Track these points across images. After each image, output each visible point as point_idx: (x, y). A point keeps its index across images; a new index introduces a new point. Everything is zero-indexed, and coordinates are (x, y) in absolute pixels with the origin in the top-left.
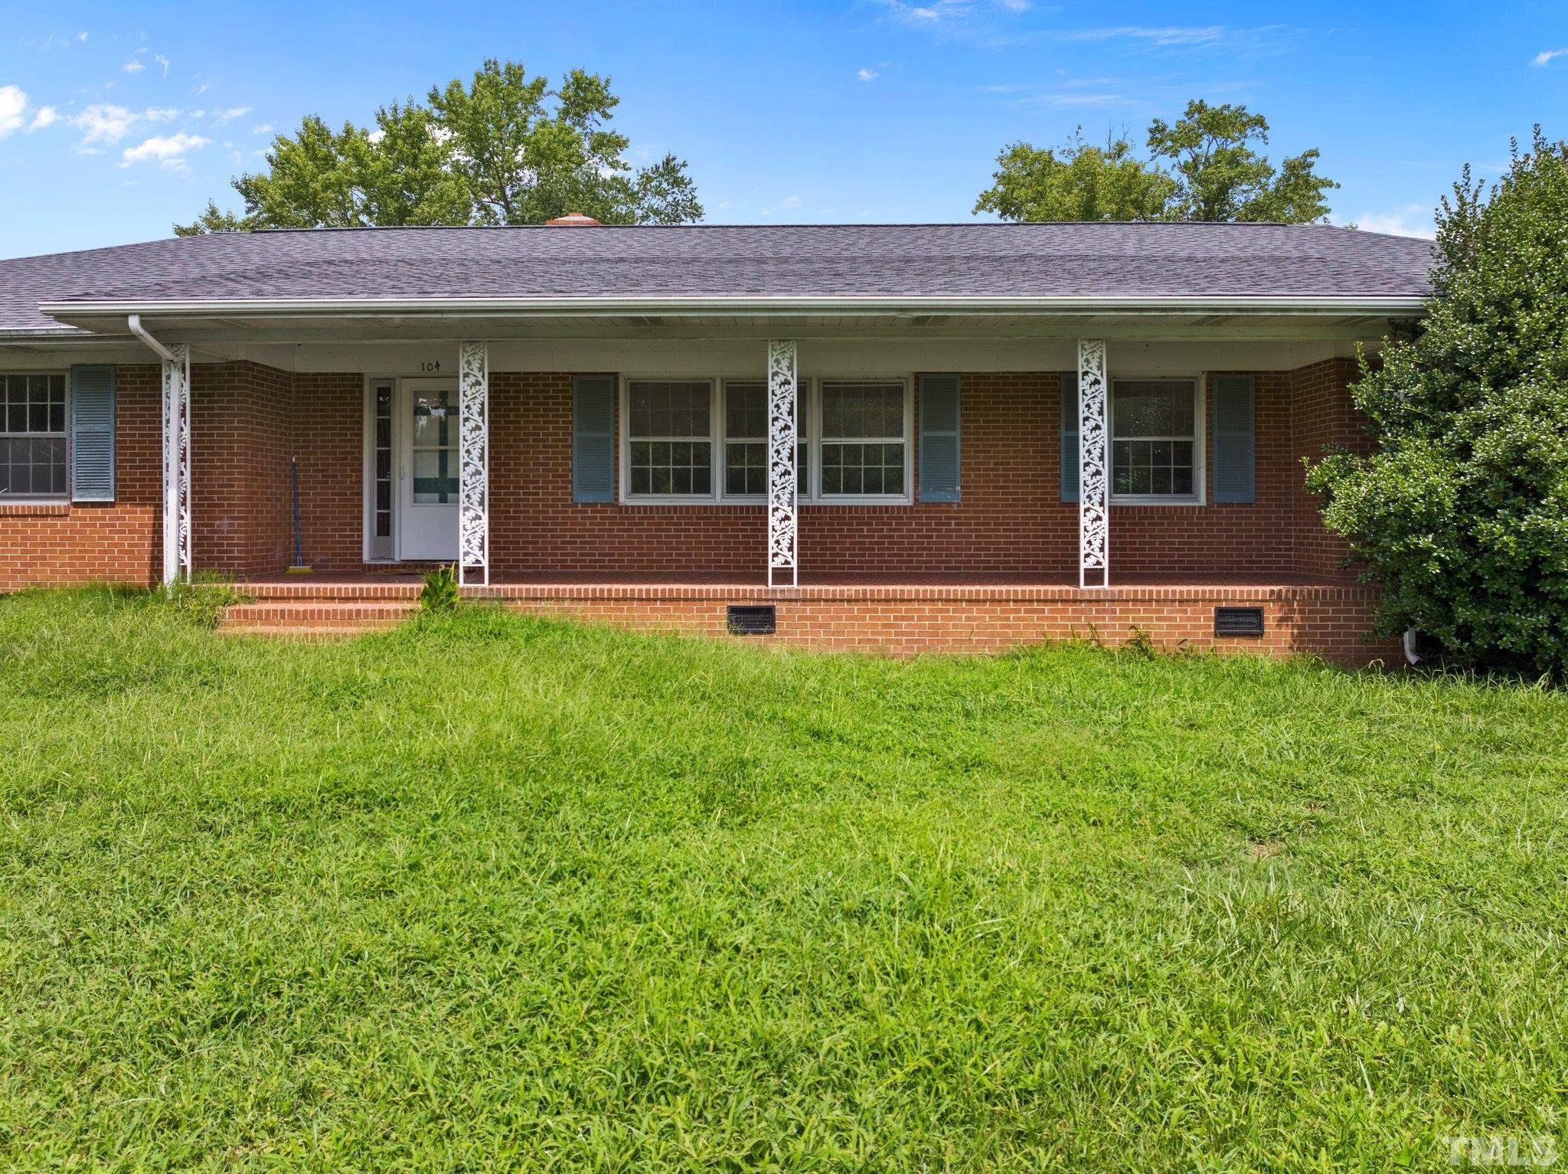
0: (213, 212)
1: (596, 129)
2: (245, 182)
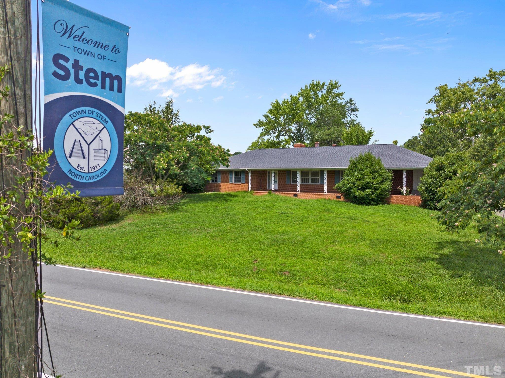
1: (336, 93)
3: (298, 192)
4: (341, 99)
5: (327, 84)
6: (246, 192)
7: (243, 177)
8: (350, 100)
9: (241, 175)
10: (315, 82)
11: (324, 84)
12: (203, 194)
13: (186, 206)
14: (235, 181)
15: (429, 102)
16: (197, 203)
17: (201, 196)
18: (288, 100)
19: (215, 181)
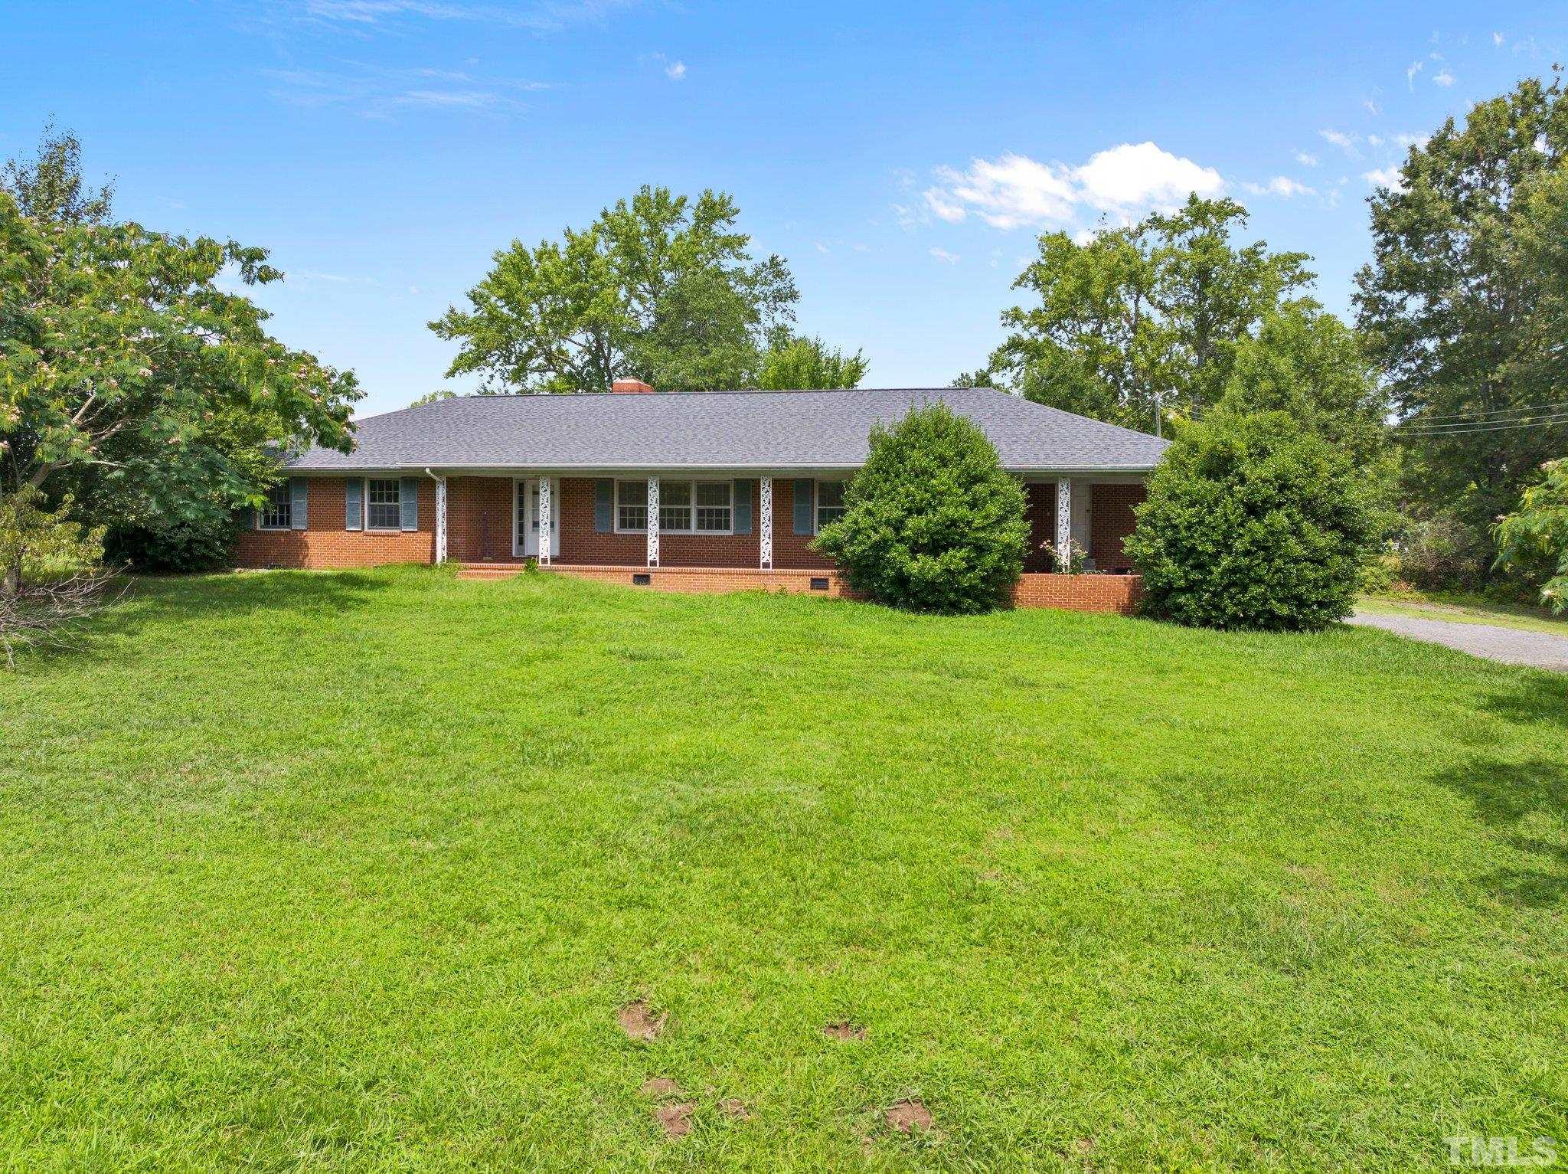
0: (452, 311)
1: (723, 234)
2: (473, 292)
3: (653, 563)
4: (739, 256)
5: (694, 201)
6: (424, 566)
7: (407, 506)
8: (773, 259)
9: (401, 497)
10: (653, 192)
11: (682, 202)
12: (222, 576)
13: (130, 634)
14: (373, 523)
15: (1018, 283)
16: (193, 617)
17: (216, 584)
18: (555, 246)
19: (282, 523)
